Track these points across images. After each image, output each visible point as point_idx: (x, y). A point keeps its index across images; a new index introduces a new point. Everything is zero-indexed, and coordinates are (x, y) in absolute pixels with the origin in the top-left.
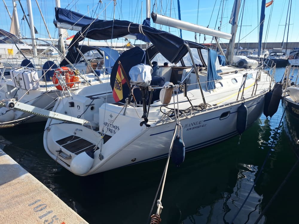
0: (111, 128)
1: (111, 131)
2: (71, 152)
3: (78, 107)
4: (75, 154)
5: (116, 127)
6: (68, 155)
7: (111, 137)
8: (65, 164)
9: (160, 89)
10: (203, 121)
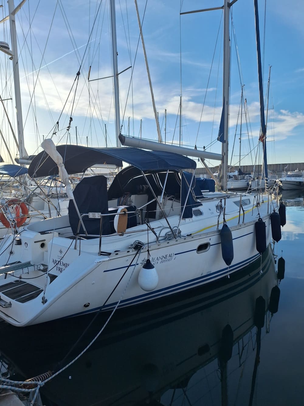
0: (61, 267)
1: (61, 270)
2: (11, 298)
3: (26, 244)
4: (15, 300)
5: (66, 265)
6: (7, 303)
7: (57, 276)
8: (4, 315)
9: (115, 215)
10: (174, 254)
